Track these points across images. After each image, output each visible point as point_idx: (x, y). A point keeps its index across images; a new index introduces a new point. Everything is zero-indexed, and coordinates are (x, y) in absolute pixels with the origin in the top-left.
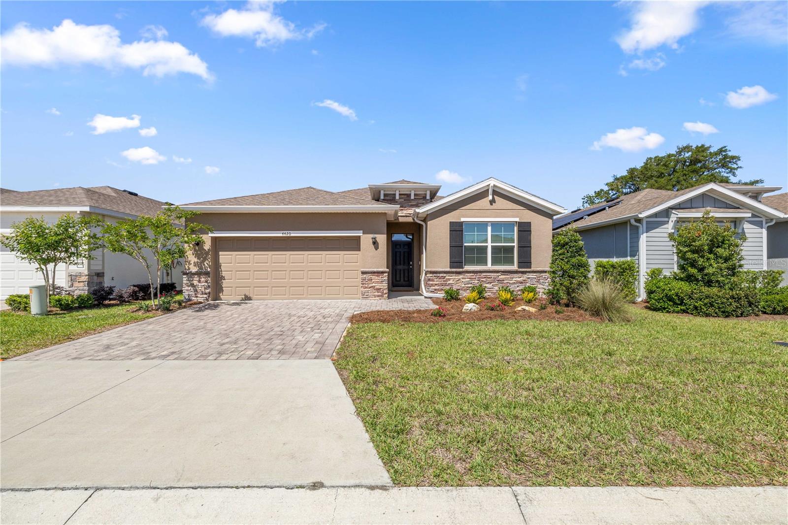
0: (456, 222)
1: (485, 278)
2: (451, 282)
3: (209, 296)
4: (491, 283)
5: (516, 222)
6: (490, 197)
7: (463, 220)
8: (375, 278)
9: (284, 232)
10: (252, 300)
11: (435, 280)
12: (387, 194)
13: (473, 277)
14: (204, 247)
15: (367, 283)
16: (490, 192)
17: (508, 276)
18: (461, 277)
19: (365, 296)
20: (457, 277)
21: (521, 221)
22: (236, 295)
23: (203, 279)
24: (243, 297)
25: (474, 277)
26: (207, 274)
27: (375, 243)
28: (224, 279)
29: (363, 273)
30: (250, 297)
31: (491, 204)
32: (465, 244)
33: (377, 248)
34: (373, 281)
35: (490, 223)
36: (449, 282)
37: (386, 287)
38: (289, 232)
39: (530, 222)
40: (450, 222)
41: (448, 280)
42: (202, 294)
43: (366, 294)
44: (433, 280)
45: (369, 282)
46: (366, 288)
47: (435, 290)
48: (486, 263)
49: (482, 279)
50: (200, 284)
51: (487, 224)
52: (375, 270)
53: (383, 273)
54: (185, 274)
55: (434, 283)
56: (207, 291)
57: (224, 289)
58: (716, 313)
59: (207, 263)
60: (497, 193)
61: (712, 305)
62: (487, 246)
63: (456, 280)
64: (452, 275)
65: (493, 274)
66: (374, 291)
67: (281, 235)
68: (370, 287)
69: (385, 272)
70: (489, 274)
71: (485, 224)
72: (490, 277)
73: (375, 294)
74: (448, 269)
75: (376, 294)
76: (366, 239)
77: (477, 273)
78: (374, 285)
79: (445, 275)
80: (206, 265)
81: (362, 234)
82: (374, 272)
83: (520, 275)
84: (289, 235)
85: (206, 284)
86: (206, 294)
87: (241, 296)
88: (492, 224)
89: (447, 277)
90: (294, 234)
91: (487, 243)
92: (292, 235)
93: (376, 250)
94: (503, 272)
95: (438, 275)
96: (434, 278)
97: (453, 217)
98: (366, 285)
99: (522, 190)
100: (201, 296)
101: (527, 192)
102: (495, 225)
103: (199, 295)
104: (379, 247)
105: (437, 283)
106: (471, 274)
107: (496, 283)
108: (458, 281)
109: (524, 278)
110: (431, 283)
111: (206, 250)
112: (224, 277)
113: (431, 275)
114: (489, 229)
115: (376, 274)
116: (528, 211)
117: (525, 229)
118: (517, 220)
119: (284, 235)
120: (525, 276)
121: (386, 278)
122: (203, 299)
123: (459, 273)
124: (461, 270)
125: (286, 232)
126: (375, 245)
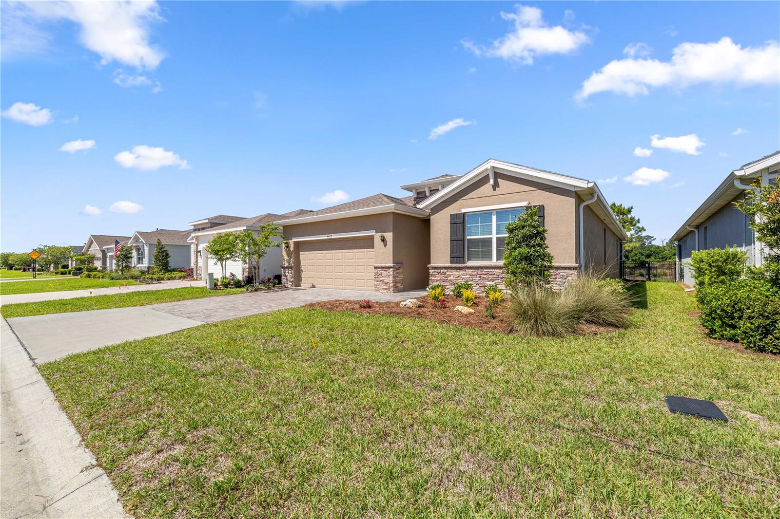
0: (456, 214)
1: (486, 274)
2: (452, 278)
3: (293, 284)
4: (494, 280)
5: (523, 207)
6: (492, 182)
7: (463, 211)
8: (384, 273)
9: (329, 235)
10: (314, 288)
12: (419, 192)
13: (473, 273)
14: (291, 249)
15: (378, 277)
16: (491, 176)
18: (461, 272)
19: (377, 289)
20: (457, 273)
22: (308, 284)
23: (291, 271)
24: (311, 285)
25: (475, 273)
26: (291, 268)
27: (384, 241)
29: (376, 268)
30: (315, 285)
31: (494, 189)
32: (468, 237)
33: (385, 245)
34: (382, 275)
35: (495, 211)
36: (449, 278)
37: (392, 281)
38: (331, 235)
39: (543, 205)
40: (451, 215)
41: (448, 276)
43: (377, 287)
45: (380, 276)
46: (378, 281)
48: (491, 258)
49: (483, 276)
50: (289, 275)
51: (492, 213)
52: (383, 265)
53: (389, 268)
54: (283, 268)
55: (436, 279)
56: (293, 280)
57: (302, 278)
60: (498, 175)
62: (492, 238)
63: (456, 276)
64: (452, 271)
65: (495, 270)
66: (384, 284)
67: (326, 238)
68: (381, 281)
69: (391, 267)
70: (491, 270)
71: (489, 213)
72: (492, 273)
73: (383, 287)
74: (449, 265)
75: (385, 287)
76: (378, 238)
77: (478, 270)
78: (383, 279)
79: (446, 271)
80: (292, 261)
81: (374, 234)
82: (383, 268)
84: (331, 238)
85: (292, 275)
86: (291, 282)
88: (496, 212)
89: (448, 273)
90: (334, 236)
91: (492, 234)
93: (385, 247)
95: (439, 271)
96: (436, 273)
97: (453, 209)
98: (378, 279)
99: (527, 167)
101: (533, 168)
102: (501, 213)
103: (288, 283)
104: (387, 244)
105: (439, 279)
106: (472, 270)
107: (499, 281)
108: (458, 277)
111: (292, 251)
114: (494, 218)
115: (385, 269)
116: (540, 191)
119: (328, 238)
121: (392, 273)
122: (290, 285)
124: (463, 265)
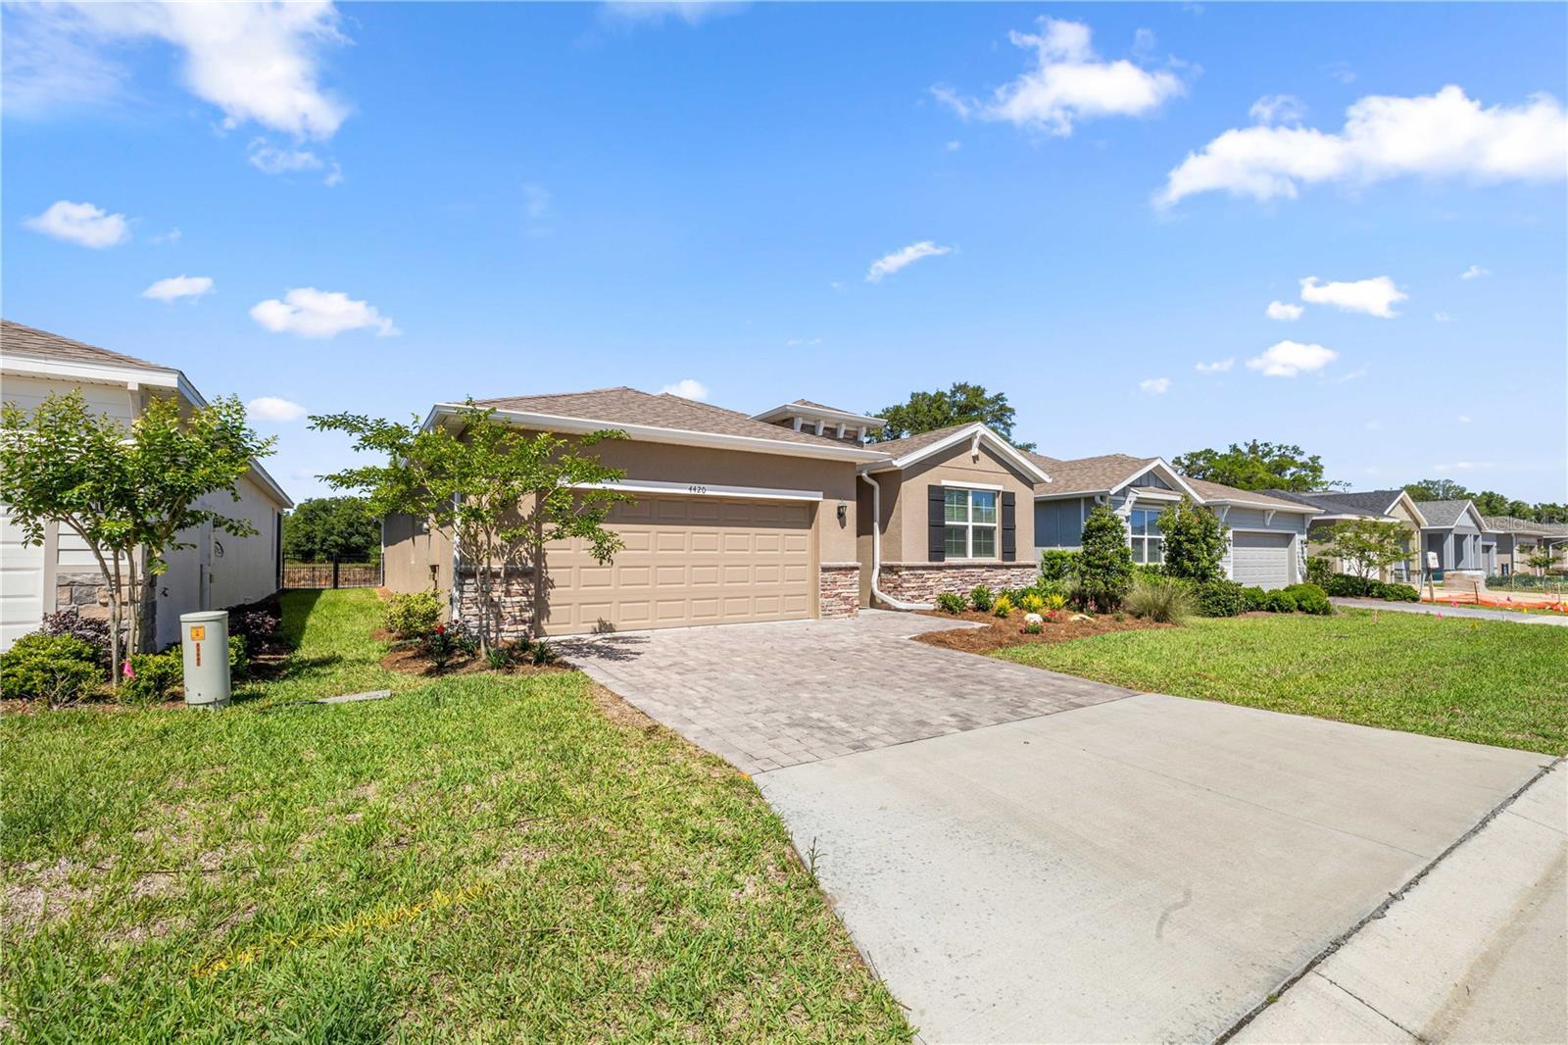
0: (935, 486)
1: (968, 575)
2: (930, 583)
3: (530, 628)
5: (999, 492)
6: (976, 452)
7: (944, 483)
8: (841, 578)
9: (693, 485)
10: (615, 631)
11: (913, 581)
12: (805, 424)
13: (954, 575)
14: (520, 511)
15: (829, 588)
16: (976, 442)
17: (992, 573)
18: (941, 574)
19: (828, 612)
20: (936, 576)
21: (1005, 490)
22: (579, 623)
23: (516, 587)
24: (597, 625)
25: (957, 574)
26: (527, 574)
27: (841, 515)
28: (553, 587)
29: (825, 570)
30: (611, 624)
31: (975, 462)
32: (946, 523)
33: (843, 525)
34: (838, 583)
36: (927, 584)
37: (857, 594)
38: (702, 486)
39: (1014, 493)
40: (929, 485)
41: (927, 580)
42: (515, 622)
43: (829, 608)
44: (909, 582)
45: (832, 586)
46: (829, 597)
47: (913, 597)
48: (965, 555)
49: (966, 578)
50: (508, 599)
51: (968, 491)
52: (842, 564)
53: (853, 569)
55: (911, 585)
56: (527, 615)
57: (551, 608)
58: (1223, 612)
59: (526, 549)
60: (981, 445)
61: (1219, 604)
62: (968, 526)
63: (935, 580)
64: (931, 572)
65: (977, 570)
66: (841, 602)
67: (687, 492)
68: (835, 596)
69: (857, 568)
70: (973, 570)
71: (966, 492)
72: (973, 574)
73: (841, 607)
74: (928, 563)
75: (843, 607)
76: (828, 508)
77: (960, 569)
78: (840, 591)
79: (924, 572)
80: (524, 553)
81: (821, 499)
82: (840, 569)
83: (1004, 571)
84: (701, 493)
85: (525, 599)
86: (524, 622)
87: (590, 625)
88: (972, 492)
89: (926, 576)
90: (712, 491)
91: (968, 521)
92: (708, 493)
93: (842, 528)
94: (988, 566)
95: (916, 572)
97: (931, 477)
98: (828, 592)
100: (512, 628)
102: (977, 493)
103: (506, 627)
104: (847, 524)
105: (914, 585)
106: (953, 571)
108: (939, 581)
109: (1009, 576)
110: (908, 585)
111: (523, 518)
112: (552, 582)
113: (907, 572)
114: (970, 499)
115: (843, 572)
116: (1011, 477)
117: (1009, 501)
118: (1000, 488)
119: (693, 492)
120: (1010, 572)
121: (857, 579)
122: (515, 634)
123: (940, 568)
124: (942, 563)
125: (697, 486)
126: (842, 519)
